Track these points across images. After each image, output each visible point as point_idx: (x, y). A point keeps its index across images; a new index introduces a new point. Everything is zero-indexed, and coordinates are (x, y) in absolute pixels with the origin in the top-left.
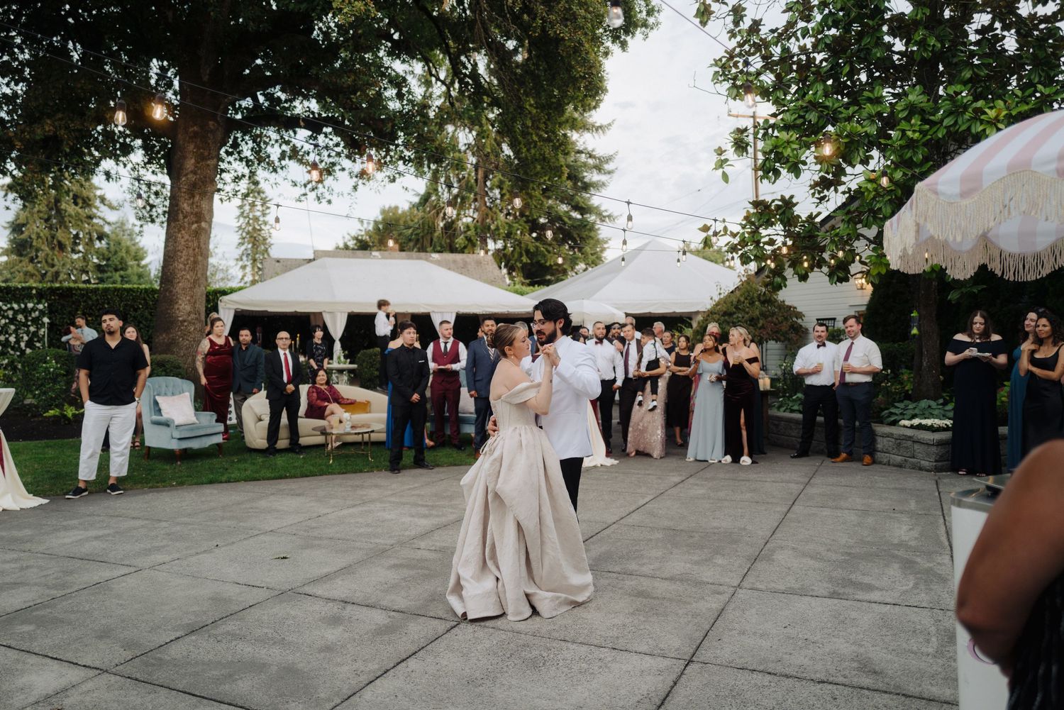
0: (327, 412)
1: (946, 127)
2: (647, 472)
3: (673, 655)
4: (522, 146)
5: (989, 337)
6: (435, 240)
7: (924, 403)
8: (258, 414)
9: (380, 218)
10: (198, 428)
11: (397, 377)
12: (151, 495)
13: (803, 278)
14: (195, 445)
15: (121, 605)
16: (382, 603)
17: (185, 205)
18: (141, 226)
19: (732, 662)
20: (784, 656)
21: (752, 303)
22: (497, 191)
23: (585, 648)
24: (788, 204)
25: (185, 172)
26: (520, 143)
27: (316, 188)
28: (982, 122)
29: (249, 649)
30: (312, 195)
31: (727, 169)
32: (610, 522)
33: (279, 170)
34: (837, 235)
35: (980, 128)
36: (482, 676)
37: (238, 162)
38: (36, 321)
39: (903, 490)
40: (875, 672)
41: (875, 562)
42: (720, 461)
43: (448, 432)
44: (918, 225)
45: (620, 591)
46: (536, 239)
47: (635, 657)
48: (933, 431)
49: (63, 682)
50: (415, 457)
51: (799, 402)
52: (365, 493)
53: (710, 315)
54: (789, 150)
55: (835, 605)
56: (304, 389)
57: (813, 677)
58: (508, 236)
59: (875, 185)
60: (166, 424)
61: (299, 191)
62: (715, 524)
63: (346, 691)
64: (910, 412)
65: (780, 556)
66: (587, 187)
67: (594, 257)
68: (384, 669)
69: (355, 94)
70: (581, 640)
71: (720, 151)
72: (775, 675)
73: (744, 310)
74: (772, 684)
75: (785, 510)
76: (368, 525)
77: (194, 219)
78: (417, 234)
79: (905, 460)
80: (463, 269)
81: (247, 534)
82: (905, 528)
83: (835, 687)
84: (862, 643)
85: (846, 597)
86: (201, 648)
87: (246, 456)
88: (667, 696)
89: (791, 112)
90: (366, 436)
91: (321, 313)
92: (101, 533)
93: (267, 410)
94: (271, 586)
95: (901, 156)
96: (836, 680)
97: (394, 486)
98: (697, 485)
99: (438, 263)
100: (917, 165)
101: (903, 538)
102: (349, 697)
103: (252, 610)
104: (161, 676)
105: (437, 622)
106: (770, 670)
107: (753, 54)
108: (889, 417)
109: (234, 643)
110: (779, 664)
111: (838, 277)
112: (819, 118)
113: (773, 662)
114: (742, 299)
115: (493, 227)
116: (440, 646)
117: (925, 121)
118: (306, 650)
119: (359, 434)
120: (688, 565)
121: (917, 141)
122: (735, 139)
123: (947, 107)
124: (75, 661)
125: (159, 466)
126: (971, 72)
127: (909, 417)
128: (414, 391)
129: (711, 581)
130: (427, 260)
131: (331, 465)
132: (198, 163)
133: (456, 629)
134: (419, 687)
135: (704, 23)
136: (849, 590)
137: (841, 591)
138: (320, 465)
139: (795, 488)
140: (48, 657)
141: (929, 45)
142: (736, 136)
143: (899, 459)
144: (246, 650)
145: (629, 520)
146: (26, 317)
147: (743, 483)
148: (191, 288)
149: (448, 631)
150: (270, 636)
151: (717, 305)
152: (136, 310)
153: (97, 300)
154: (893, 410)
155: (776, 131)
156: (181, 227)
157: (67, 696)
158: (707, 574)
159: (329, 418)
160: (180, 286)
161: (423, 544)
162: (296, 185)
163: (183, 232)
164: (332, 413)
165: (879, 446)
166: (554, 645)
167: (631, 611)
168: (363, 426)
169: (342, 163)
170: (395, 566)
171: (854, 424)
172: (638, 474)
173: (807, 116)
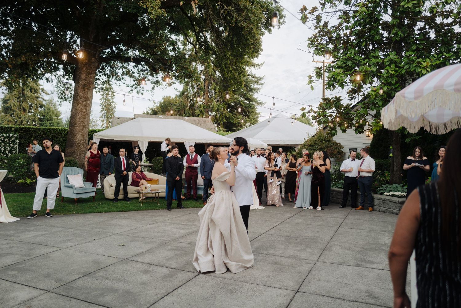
0: (140, 184)
1: (405, 69)
2: (277, 212)
3: (290, 289)
4: (225, 72)
5: (422, 158)
6: (186, 111)
7: (395, 185)
8: (111, 184)
9: (162, 101)
10: (85, 189)
11: (170, 169)
12: (64, 217)
13: (344, 131)
14: (83, 196)
15: (54, 264)
16: (166, 265)
17: (81, 93)
18: (61, 102)
19: (315, 292)
20: (337, 290)
21: (322, 141)
22: (213, 91)
23: (253, 285)
24: (338, 100)
25: (81, 79)
26: (224, 71)
27: (137, 88)
28: (420, 67)
29: (110, 283)
30: (135, 91)
31: (313, 84)
32: (262, 233)
33: (121, 79)
34: (359, 113)
35: (420, 70)
36: (210, 296)
37: (103, 76)
38: (13, 142)
39: (385, 222)
40: (375, 298)
41: (374, 252)
42: (308, 208)
43: (192, 193)
44: (396, 110)
45: (267, 262)
46: (229, 112)
47: (274, 289)
48: (398, 198)
49: (31, 296)
50: (178, 204)
51: (341, 184)
52: (157, 219)
53: (303, 146)
54: (339, 77)
55: (358, 269)
56: (130, 173)
57: (349, 299)
58: (218, 110)
59: (375, 93)
60: (71, 187)
61: (129, 89)
62: (307, 235)
63: (152, 301)
64: (388, 189)
65: (334, 249)
66: (251, 90)
67: (254, 120)
68: (168, 292)
69: (155, 48)
70: (251, 282)
71: (310, 77)
72: (333, 298)
73: (318, 144)
74: (332, 302)
75: (336, 229)
76: (159, 232)
77: (84, 100)
78: (179, 108)
79: (387, 210)
80: (198, 124)
81: (107, 235)
82: (387, 238)
83: (359, 303)
84: (370, 285)
85: (362, 266)
86: (89, 282)
87: (105, 202)
88: (288, 306)
89: (341, 61)
90: (157, 194)
91: (137, 141)
92: (44, 233)
93: (115, 182)
94: (118, 257)
95: (387, 81)
96: (359, 300)
97: (169, 216)
98: (298, 218)
99: (187, 121)
100: (393, 85)
101: (386, 242)
102: (153, 304)
103: (111, 267)
104: (72, 294)
105: (189, 273)
106: (331, 296)
107: (325, 36)
108: (380, 191)
109: (103, 280)
110: (335, 293)
111: (359, 131)
112: (352, 64)
113: (332, 292)
114: (318, 140)
115: (211, 106)
116: (191, 283)
117: (397, 66)
118: (134, 284)
119: (154, 193)
120: (296, 252)
121: (393, 75)
122: (316, 72)
123: (406, 61)
124: (35, 287)
125: (67, 204)
126: (416, 47)
127: (388, 191)
128: (177, 175)
129: (305, 258)
130: (182, 119)
131: (142, 206)
132: (87, 76)
133: (198, 276)
134: (183, 300)
135: (304, 23)
136: (363, 263)
137: (360, 264)
138: (137, 206)
139: (340, 220)
140: (24, 285)
141: (399, 35)
142: (317, 71)
143: (384, 209)
144: (109, 283)
145: (270, 232)
146: (9, 140)
147: (318, 218)
148: (82, 129)
149: (194, 277)
150: (119, 278)
151: (307, 142)
152: (57, 138)
153: (40, 133)
154: (381, 188)
155: (334, 69)
156: (79, 103)
157: (33, 302)
158: (304, 255)
159: (140, 186)
160: (78, 128)
161: (182, 241)
162: (128, 86)
163: (80, 105)
164: (143, 184)
165: (376, 203)
166: (240, 284)
167: (272, 270)
168: (155, 190)
169: (148, 77)
170: (171, 249)
171: (365, 194)
172: (273, 213)
173: (347, 63)
